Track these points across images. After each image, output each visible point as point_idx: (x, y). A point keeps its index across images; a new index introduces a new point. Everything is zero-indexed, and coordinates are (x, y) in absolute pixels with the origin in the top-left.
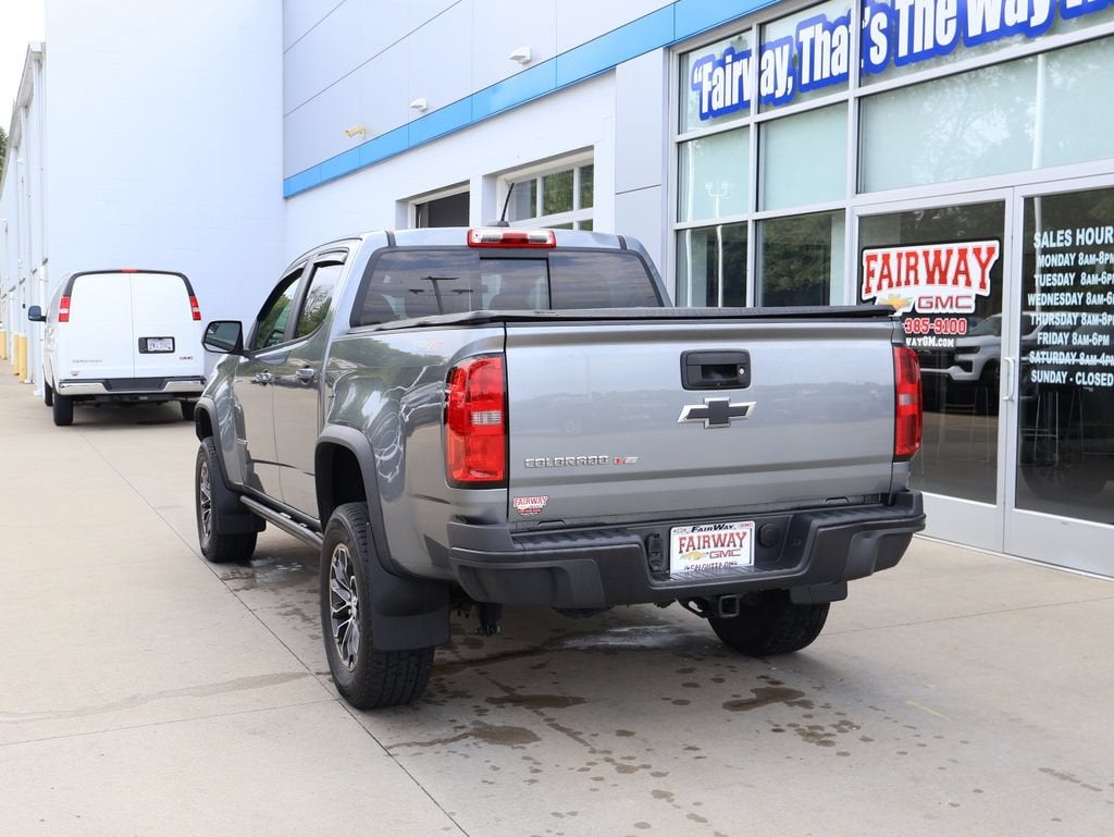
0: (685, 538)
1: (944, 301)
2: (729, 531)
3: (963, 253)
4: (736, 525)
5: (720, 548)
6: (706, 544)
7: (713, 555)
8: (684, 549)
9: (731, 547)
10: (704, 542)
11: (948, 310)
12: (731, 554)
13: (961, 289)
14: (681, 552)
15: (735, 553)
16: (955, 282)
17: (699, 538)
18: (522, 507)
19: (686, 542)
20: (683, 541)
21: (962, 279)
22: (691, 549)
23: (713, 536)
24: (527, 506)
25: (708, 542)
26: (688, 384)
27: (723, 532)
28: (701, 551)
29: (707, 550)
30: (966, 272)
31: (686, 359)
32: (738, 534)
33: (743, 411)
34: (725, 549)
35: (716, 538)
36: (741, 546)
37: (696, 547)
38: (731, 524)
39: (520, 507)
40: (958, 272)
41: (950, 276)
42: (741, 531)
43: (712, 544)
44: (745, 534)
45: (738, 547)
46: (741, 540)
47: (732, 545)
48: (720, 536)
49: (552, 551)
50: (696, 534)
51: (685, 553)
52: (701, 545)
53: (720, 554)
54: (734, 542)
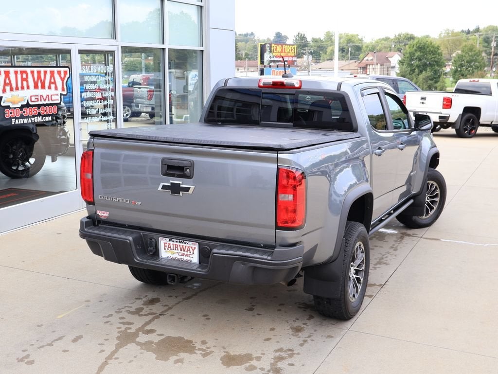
0: (166, 243)
2: (187, 245)
4: (190, 243)
5: (183, 252)
6: (177, 248)
7: (180, 254)
8: (166, 248)
9: (189, 253)
10: (176, 247)
12: (188, 256)
14: (165, 249)
15: (190, 256)
17: (173, 244)
19: (167, 245)
20: (166, 245)
22: (169, 249)
23: (180, 245)
24: (102, 214)
25: (177, 247)
26: (164, 173)
27: (184, 245)
28: (174, 251)
29: (177, 251)
31: (163, 161)
32: (192, 247)
33: (187, 189)
34: (186, 253)
35: (181, 247)
36: (193, 253)
37: (172, 248)
38: (188, 242)
39: (100, 214)
43: (179, 249)
44: (195, 248)
45: (192, 254)
46: (193, 250)
47: (189, 252)
48: (183, 246)
50: (171, 243)
51: (167, 250)
52: (174, 248)
53: (183, 255)
54: (190, 250)
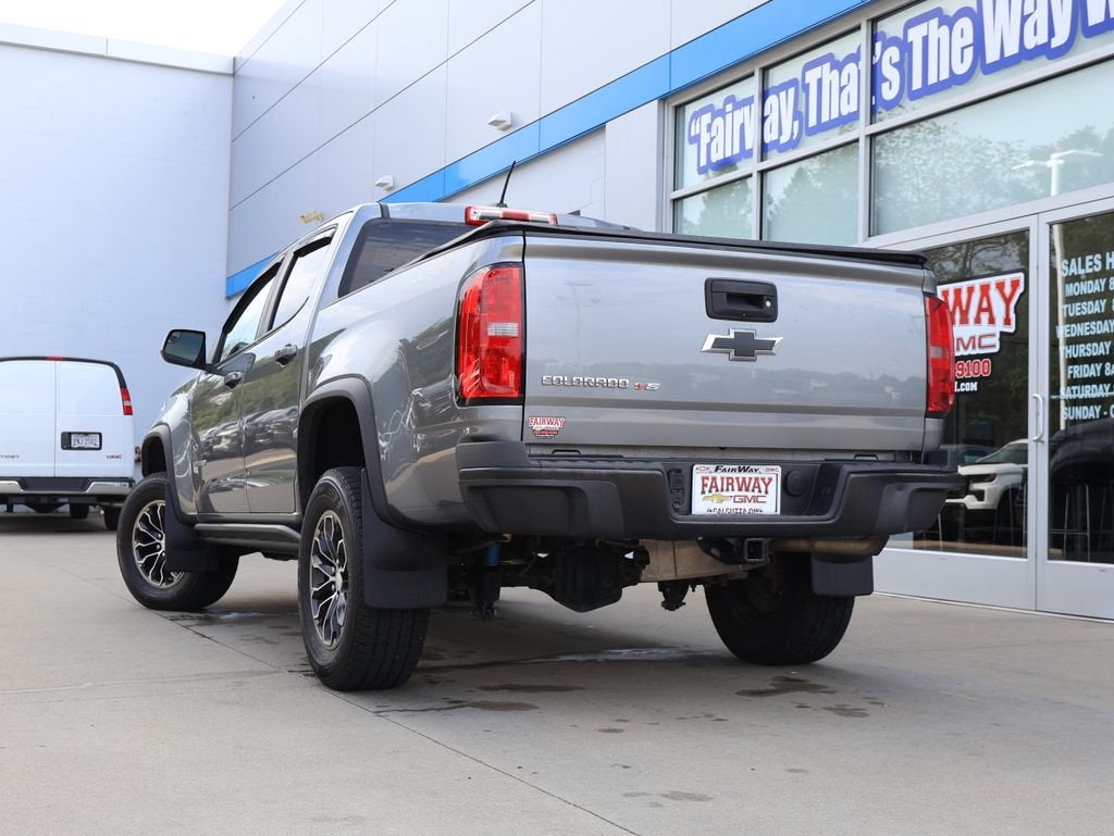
0: (707, 478)
1: (966, 342)
2: (753, 475)
3: (985, 289)
4: (762, 468)
5: (743, 493)
6: (730, 487)
7: (737, 499)
8: (707, 489)
9: (756, 493)
10: (728, 484)
11: (970, 351)
12: (755, 499)
13: (985, 328)
14: (703, 492)
15: (760, 499)
16: (978, 321)
17: (722, 478)
18: (538, 427)
19: (709, 482)
21: (985, 317)
22: (714, 490)
23: (737, 478)
24: (543, 427)
25: (732, 484)
26: (713, 313)
27: (747, 475)
28: (725, 494)
29: (730, 493)
30: (989, 309)
31: (711, 286)
32: (763, 479)
33: (770, 345)
34: (750, 494)
35: (741, 481)
36: (766, 492)
37: (719, 488)
38: (757, 467)
39: (535, 427)
40: (980, 310)
41: (972, 314)
42: (767, 476)
43: (736, 487)
44: (770, 480)
45: (763, 493)
46: (767, 485)
47: (756, 490)
48: (744, 479)
49: (570, 470)
50: (719, 475)
51: (707, 494)
52: (725, 487)
53: (744, 499)
54: (759, 487)
